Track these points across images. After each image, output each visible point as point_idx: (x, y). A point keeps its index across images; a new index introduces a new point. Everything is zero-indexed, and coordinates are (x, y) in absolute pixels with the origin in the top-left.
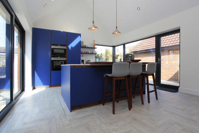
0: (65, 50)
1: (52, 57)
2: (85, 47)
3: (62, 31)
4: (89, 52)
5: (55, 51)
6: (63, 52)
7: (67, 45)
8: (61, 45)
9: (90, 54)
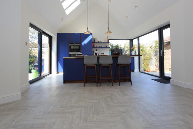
0: (79, 46)
1: (70, 52)
2: (99, 43)
3: (77, 33)
4: (103, 46)
5: (72, 48)
6: (78, 48)
7: (81, 43)
8: (76, 43)
9: (104, 47)
